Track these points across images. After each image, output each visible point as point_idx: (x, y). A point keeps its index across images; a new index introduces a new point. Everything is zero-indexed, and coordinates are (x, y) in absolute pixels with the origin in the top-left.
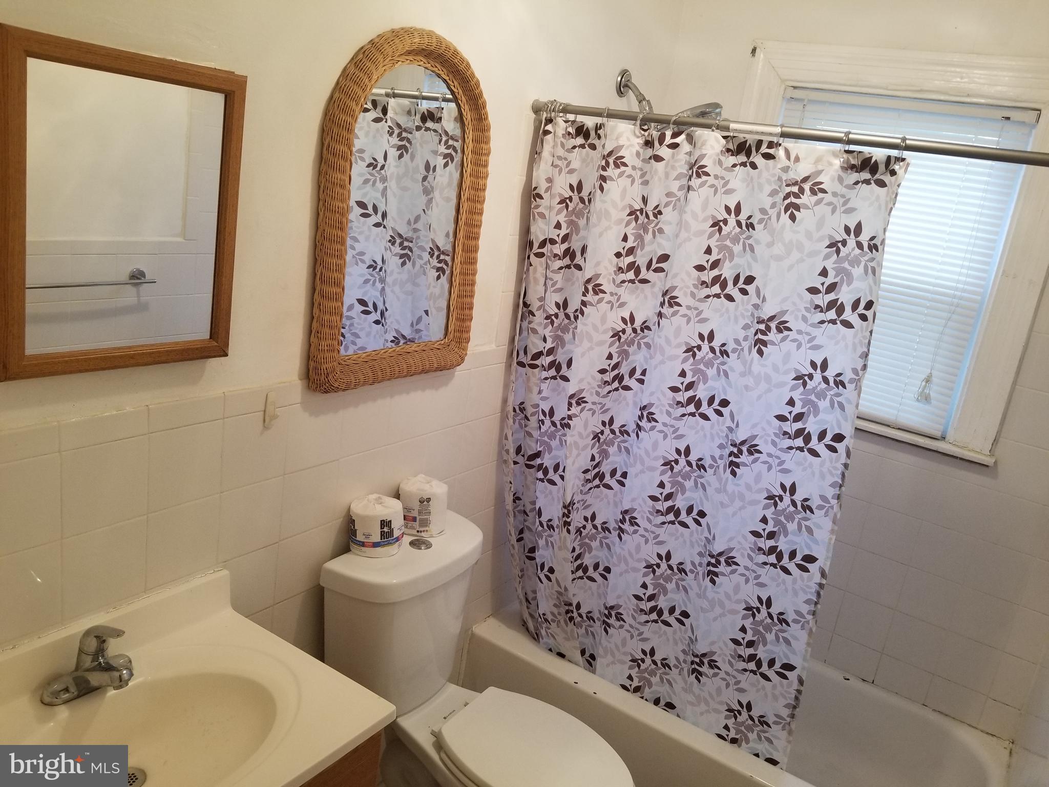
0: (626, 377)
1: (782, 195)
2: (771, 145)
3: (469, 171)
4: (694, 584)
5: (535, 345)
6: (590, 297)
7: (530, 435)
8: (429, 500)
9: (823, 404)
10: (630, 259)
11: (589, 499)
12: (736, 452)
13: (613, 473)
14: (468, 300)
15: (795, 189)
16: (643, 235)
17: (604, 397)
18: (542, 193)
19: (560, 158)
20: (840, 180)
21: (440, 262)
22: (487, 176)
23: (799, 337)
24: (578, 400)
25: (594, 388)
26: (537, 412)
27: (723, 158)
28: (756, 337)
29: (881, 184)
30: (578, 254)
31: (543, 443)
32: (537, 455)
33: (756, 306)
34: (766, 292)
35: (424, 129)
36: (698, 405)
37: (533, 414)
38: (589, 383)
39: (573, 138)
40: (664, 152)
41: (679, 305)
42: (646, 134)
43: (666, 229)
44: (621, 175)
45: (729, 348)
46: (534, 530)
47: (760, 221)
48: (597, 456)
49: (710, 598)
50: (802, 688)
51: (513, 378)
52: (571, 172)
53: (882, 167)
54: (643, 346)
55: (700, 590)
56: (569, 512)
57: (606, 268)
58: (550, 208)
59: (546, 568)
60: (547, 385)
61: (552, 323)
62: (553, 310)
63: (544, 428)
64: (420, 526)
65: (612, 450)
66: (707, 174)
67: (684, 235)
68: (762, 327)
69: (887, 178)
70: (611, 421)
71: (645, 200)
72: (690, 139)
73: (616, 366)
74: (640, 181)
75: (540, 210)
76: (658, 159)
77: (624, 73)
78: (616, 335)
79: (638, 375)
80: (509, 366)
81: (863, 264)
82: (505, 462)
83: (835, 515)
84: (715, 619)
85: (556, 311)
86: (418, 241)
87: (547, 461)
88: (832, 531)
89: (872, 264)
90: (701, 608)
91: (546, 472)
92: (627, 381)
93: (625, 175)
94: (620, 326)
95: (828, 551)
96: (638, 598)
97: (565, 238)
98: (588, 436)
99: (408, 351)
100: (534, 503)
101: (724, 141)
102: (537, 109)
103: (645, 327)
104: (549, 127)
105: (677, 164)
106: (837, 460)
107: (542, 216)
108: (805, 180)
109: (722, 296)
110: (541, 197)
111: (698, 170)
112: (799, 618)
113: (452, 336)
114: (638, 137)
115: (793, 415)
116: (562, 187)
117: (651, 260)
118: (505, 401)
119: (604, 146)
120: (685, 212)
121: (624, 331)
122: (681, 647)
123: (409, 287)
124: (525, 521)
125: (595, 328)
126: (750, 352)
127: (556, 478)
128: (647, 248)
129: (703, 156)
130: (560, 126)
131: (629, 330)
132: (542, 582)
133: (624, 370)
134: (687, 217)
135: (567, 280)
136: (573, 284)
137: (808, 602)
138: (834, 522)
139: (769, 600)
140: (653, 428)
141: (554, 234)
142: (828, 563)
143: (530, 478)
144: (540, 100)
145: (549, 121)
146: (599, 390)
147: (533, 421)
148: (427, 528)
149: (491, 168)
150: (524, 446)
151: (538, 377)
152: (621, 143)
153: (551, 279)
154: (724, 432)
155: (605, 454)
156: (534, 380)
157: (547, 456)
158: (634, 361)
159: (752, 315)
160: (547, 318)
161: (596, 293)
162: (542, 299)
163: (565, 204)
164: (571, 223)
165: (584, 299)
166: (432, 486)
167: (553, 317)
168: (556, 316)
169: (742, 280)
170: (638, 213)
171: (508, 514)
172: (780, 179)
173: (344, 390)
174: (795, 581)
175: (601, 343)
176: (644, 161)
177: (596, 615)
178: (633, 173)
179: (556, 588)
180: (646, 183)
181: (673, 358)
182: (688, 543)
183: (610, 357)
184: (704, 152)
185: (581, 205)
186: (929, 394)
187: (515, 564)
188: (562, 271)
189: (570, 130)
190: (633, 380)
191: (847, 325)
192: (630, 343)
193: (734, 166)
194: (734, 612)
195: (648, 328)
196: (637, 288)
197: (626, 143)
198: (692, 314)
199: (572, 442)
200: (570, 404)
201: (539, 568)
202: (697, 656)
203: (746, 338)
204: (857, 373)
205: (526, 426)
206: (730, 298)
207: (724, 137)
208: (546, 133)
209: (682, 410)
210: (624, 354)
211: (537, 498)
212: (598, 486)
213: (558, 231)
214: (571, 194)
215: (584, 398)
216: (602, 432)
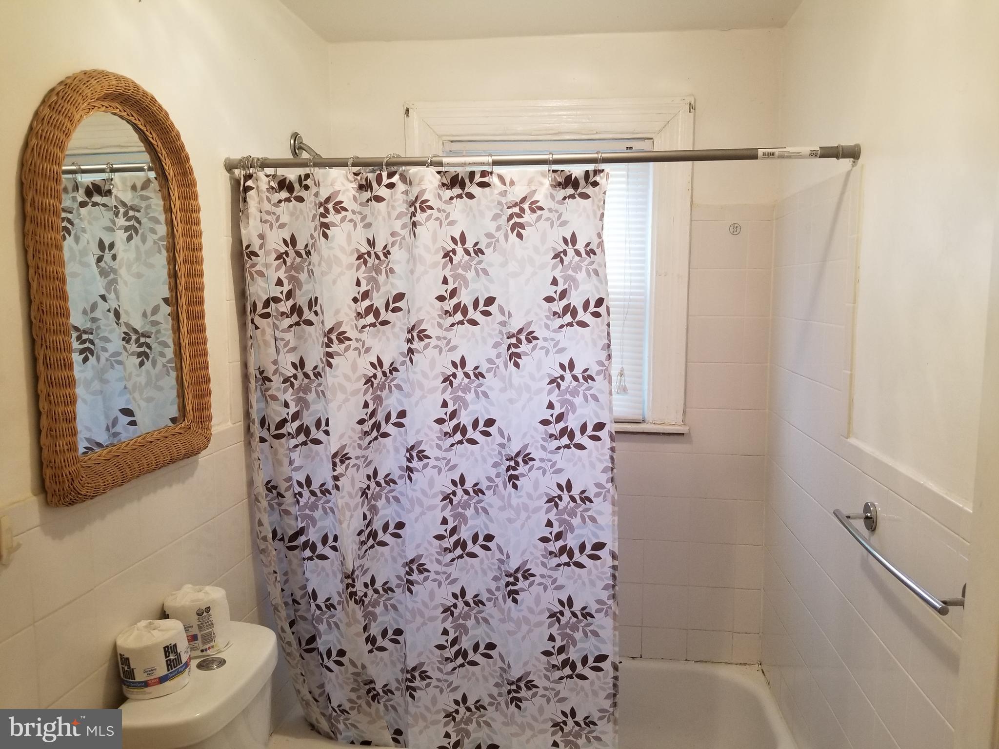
0: (383, 424)
1: (505, 218)
2: (484, 174)
3: (180, 230)
4: (495, 612)
5: (277, 413)
6: (335, 347)
7: (287, 513)
8: (208, 609)
9: (578, 400)
10: (367, 303)
11: (367, 563)
12: (513, 465)
13: (386, 527)
14: (203, 372)
15: (516, 210)
16: (376, 276)
17: (366, 448)
18: (257, 250)
19: (268, 213)
20: (552, 197)
21: (141, 346)
22: (201, 234)
23: (545, 344)
24: (341, 458)
25: (354, 441)
26: (292, 485)
27: (441, 192)
28: (510, 352)
29: (585, 196)
30: (306, 310)
31: (305, 517)
32: (301, 532)
33: (503, 324)
34: (510, 307)
35: (90, 204)
36: (464, 431)
37: (287, 489)
38: (350, 437)
39: (276, 192)
40: (383, 192)
41: (429, 337)
42: (359, 178)
43: (396, 268)
44: (343, 219)
45: (483, 370)
46: (309, 617)
47: (488, 245)
48: (368, 513)
49: (515, 619)
50: (618, 674)
51: (255, 455)
52: (282, 226)
53: (582, 182)
54: (393, 388)
55: (503, 614)
56: (354, 581)
57: (347, 315)
58: (267, 266)
59: (334, 653)
60: (297, 453)
61: (292, 385)
62: (291, 371)
63: (302, 501)
64: (204, 644)
65: (380, 504)
66: (431, 208)
67: (420, 268)
68: (514, 340)
69: (589, 190)
70: (375, 473)
71: (371, 243)
72: (403, 178)
73: (373, 414)
74: (362, 224)
75: (257, 268)
76: (379, 199)
77: (295, 136)
78: (369, 381)
79: (393, 419)
80: (248, 444)
81: (584, 268)
82: (263, 551)
83: (613, 497)
84: (524, 638)
85: (294, 371)
86: (99, 331)
87: (313, 535)
88: (614, 513)
89: (593, 267)
90: (509, 632)
91: (313, 548)
92: (385, 428)
93: (347, 220)
94: (371, 372)
95: (613, 533)
96: (441, 647)
97: (289, 295)
98: (356, 495)
99: (150, 440)
100: (304, 587)
101: (438, 176)
102: (230, 167)
103: (394, 369)
104: (249, 183)
105: (396, 204)
106: (603, 447)
107: (261, 274)
108: (523, 200)
109: (465, 322)
110: (257, 255)
111: (419, 205)
112: (602, 607)
113: (191, 417)
114: (351, 182)
115: (554, 416)
116: (275, 240)
117: (388, 300)
118: (250, 483)
119: (317, 195)
120: (417, 247)
121: (375, 376)
122: (492, 681)
123: (96, 385)
124: (296, 611)
125: (347, 377)
126: (506, 367)
127: (327, 551)
128: (383, 289)
129: (423, 192)
130: (263, 180)
131: (379, 374)
132: (331, 671)
133: (380, 416)
134: (420, 251)
135: (299, 338)
136: (306, 341)
137: (605, 588)
138: (613, 504)
139: (570, 600)
140: (425, 466)
141: (276, 292)
142: (617, 544)
143: (295, 562)
144: (231, 158)
145: (249, 177)
146: (361, 442)
147: (289, 497)
148: (213, 644)
149: (203, 226)
150: (282, 528)
151: (286, 447)
152: (337, 188)
153: (282, 339)
154: (496, 450)
155: (374, 509)
156: (282, 451)
157: (312, 530)
158: (388, 405)
159: (501, 332)
160: (285, 382)
161: (341, 341)
162: (275, 362)
163: (282, 260)
164: (291, 279)
165: (328, 350)
166: (207, 593)
167: (292, 379)
168: (295, 377)
169: (481, 303)
170: (366, 256)
171: (276, 609)
172: (499, 203)
173: (93, 497)
174: (590, 572)
175: (356, 392)
176: (361, 204)
177: (393, 686)
178: (354, 217)
179: (352, 670)
180: (368, 226)
181: (433, 390)
182: (480, 572)
183: (366, 405)
184: (424, 187)
185: (298, 260)
186: (625, 385)
187: (293, 663)
188: (293, 329)
189: (272, 184)
190: (390, 425)
191: (583, 324)
192: (382, 388)
193: (452, 198)
194: (539, 624)
195: (396, 370)
196: (378, 331)
197: (342, 188)
198: (442, 343)
199: (344, 504)
200: (334, 464)
201: (325, 657)
202: (513, 683)
203: (499, 356)
204: (603, 365)
205: (280, 504)
206: (473, 323)
207: (439, 173)
208: (247, 189)
209: (451, 441)
210: (378, 399)
211: (307, 580)
212: (372, 547)
213: (280, 288)
214: (287, 249)
215: (347, 454)
216: (368, 487)
